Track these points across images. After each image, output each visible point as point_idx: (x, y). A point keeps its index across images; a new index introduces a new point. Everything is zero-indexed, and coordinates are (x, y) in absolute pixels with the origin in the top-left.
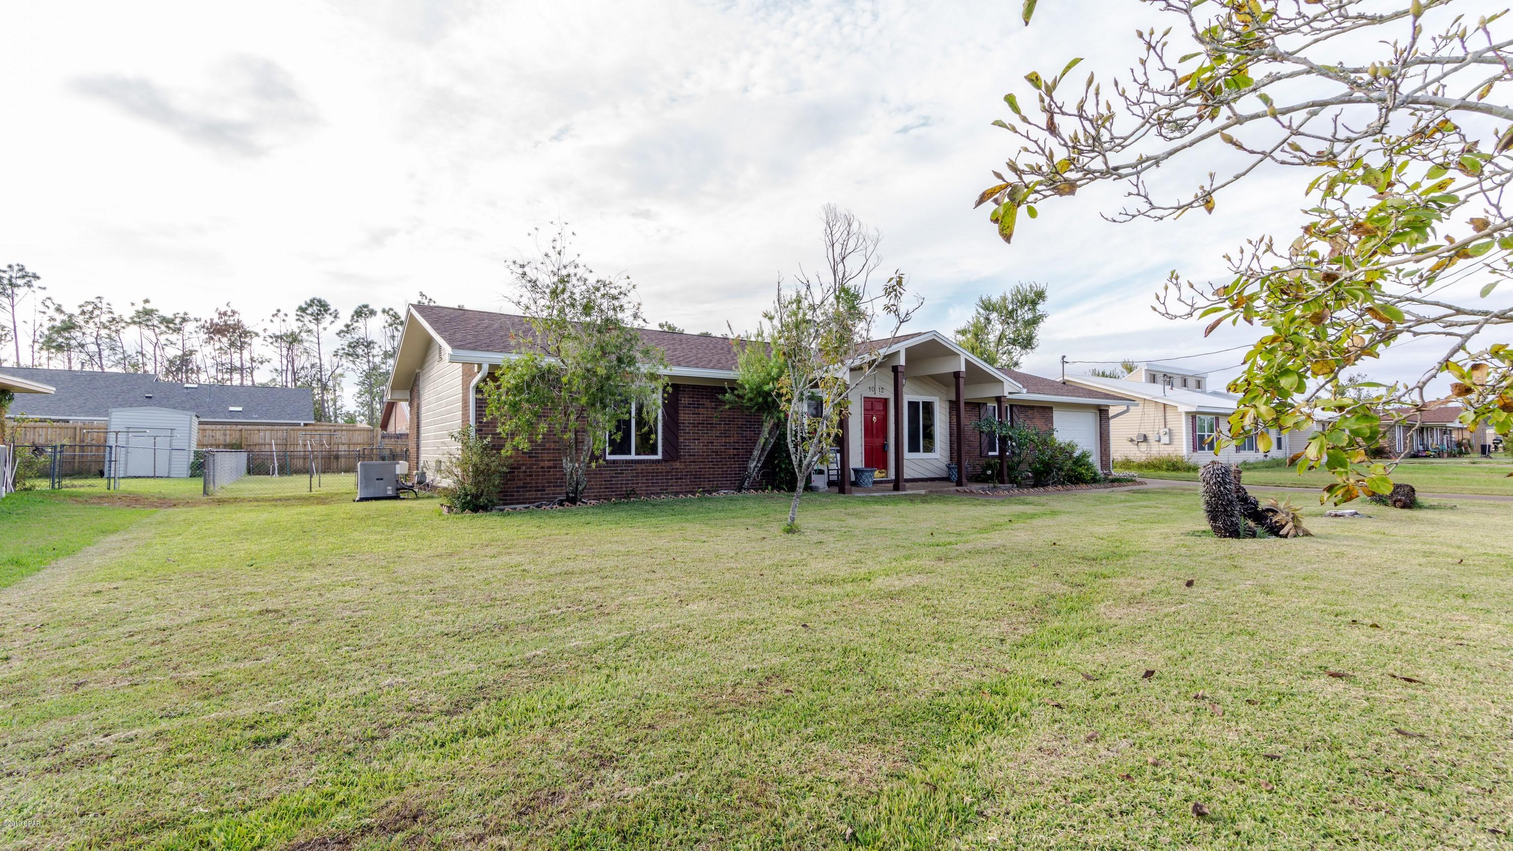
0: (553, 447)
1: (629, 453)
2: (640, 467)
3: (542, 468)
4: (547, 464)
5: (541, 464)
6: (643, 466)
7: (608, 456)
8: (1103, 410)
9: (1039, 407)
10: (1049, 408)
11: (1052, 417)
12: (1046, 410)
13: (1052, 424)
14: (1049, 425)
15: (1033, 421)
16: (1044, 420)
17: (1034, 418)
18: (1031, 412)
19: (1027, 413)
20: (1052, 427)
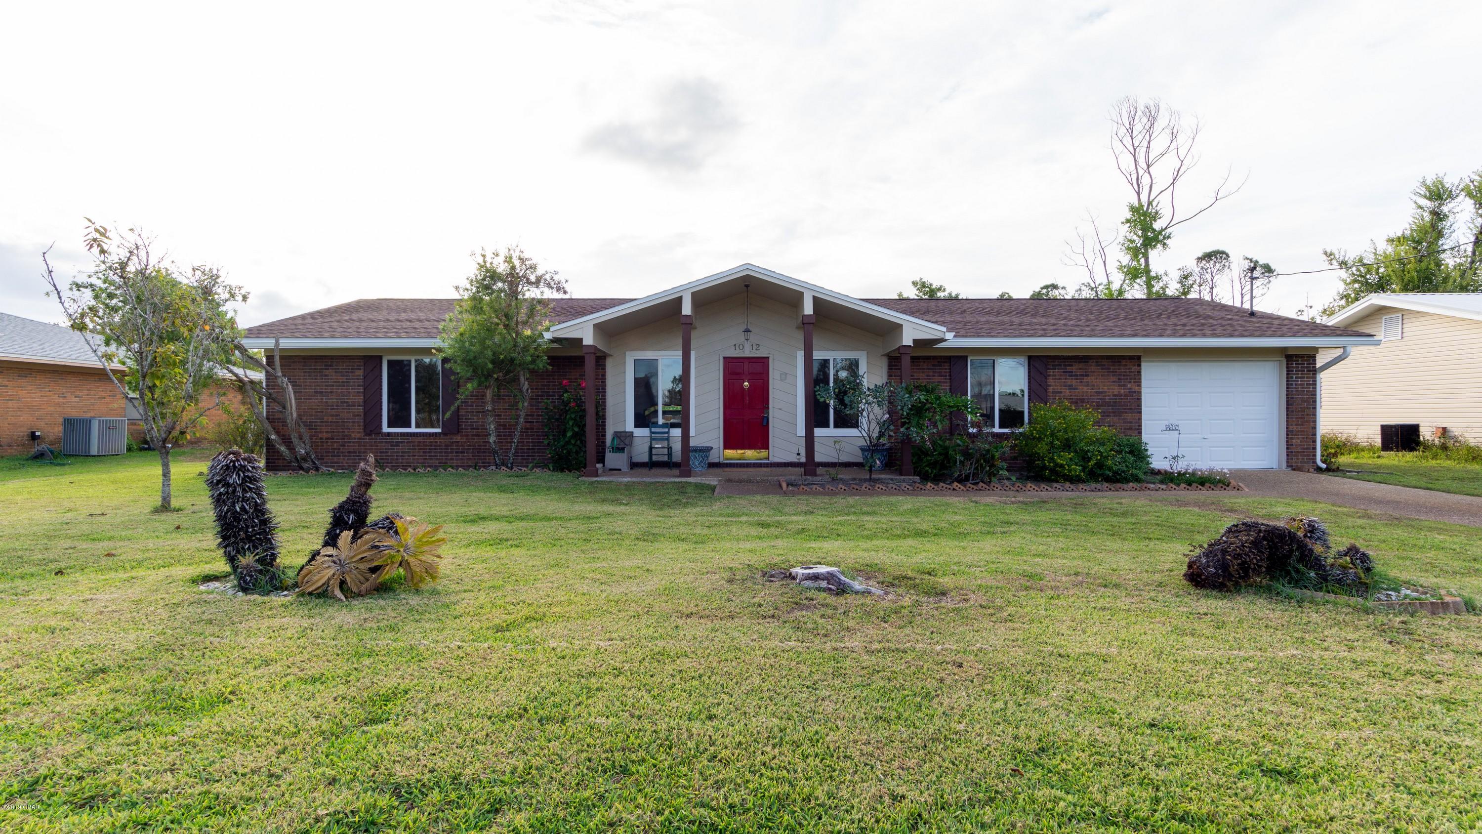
0: (330, 420)
1: (410, 426)
2: (417, 440)
3: (321, 439)
4: (325, 435)
5: (320, 435)
6: (420, 439)
7: (386, 429)
8: (1297, 356)
9: (1102, 357)
10: (1131, 358)
11: (1139, 372)
12: (1124, 362)
13: (1139, 383)
14: (1129, 386)
15: (1085, 379)
16: (1115, 379)
17: (1087, 376)
18: (1081, 365)
19: (1069, 369)
20: (1136, 389)
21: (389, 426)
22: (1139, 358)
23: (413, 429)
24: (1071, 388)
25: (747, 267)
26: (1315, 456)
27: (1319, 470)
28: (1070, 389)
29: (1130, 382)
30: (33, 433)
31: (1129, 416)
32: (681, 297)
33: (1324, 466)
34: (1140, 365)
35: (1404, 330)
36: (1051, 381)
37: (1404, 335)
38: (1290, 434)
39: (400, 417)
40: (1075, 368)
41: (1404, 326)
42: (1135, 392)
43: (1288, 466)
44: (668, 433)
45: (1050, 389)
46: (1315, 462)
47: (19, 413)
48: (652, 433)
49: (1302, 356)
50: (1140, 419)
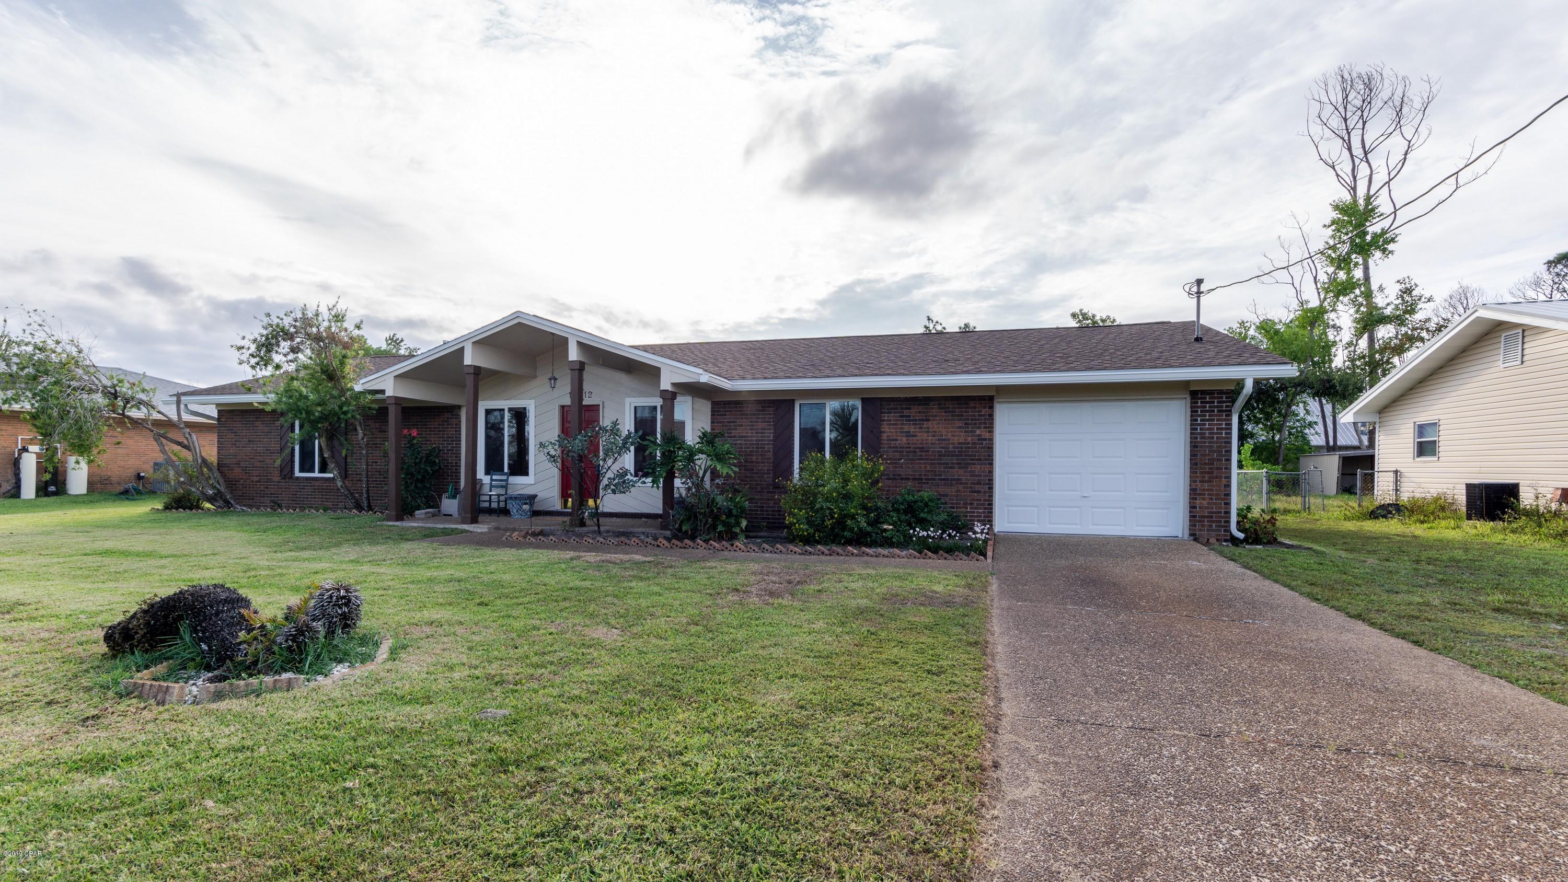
0: (258, 465)
1: (312, 472)
2: (316, 483)
3: (253, 481)
5: (252, 478)
6: (319, 483)
7: (297, 474)
8: (1204, 392)
9: (946, 399)
10: (981, 399)
11: (991, 416)
12: (972, 404)
13: (990, 428)
14: (978, 432)
15: (925, 425)
16: (961, 424)
17: (928, 420)
18: (921, 408)
19: (906, 412)
20: (987, 435)
21: (301, 470)
22: (991, 399)
23: (316, 474)
24: (908, 434)
25: (518, 314)
26: (1228, 522)
27: (1234, 541)
28: (907, 436)
29: (979, 428)
30: (139, 474)
31: (977, 468)
32: (463, 348)
33: (1241, 536)
34: (992, 407)
35: (1526, 352)
36: (885, 428)
37: (1525, 358)
38: (1194, 493)
39: (306, 465)
40: (914, 412)
41: (1526, 346)
42: (985, 440)
43: (1191, 535)
44: (507, 480)
45: (884, 436)
46: (1228, 530)
47: (127, 458)
48: (492, 480)
49: (1211, 393)
50: (991, 472)
